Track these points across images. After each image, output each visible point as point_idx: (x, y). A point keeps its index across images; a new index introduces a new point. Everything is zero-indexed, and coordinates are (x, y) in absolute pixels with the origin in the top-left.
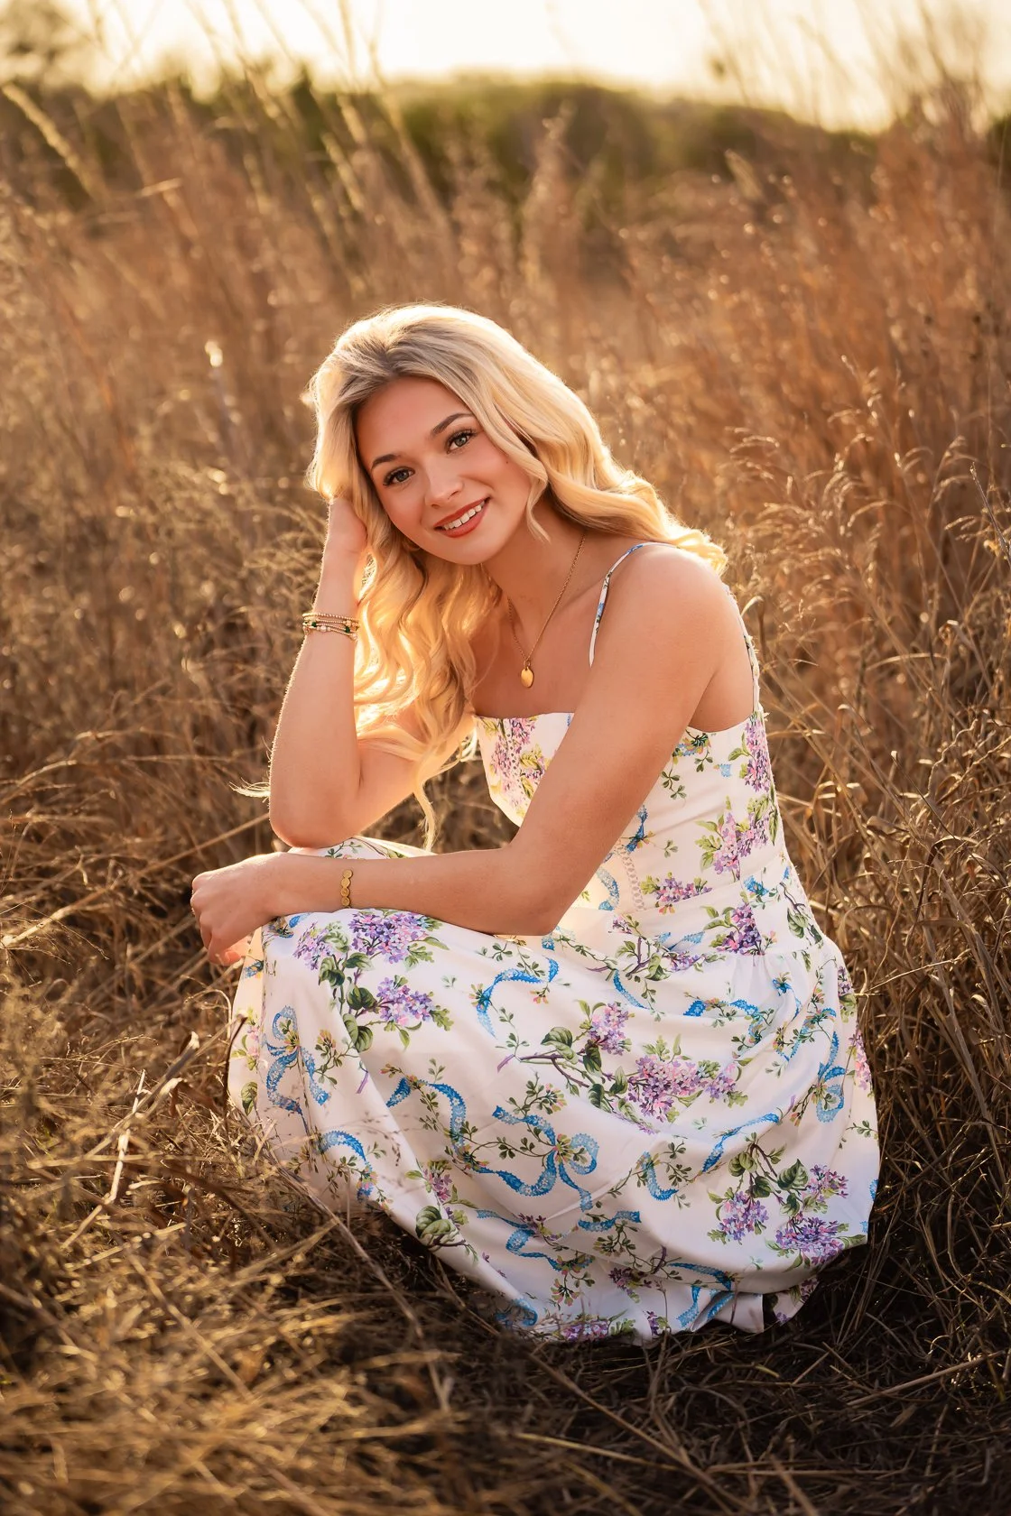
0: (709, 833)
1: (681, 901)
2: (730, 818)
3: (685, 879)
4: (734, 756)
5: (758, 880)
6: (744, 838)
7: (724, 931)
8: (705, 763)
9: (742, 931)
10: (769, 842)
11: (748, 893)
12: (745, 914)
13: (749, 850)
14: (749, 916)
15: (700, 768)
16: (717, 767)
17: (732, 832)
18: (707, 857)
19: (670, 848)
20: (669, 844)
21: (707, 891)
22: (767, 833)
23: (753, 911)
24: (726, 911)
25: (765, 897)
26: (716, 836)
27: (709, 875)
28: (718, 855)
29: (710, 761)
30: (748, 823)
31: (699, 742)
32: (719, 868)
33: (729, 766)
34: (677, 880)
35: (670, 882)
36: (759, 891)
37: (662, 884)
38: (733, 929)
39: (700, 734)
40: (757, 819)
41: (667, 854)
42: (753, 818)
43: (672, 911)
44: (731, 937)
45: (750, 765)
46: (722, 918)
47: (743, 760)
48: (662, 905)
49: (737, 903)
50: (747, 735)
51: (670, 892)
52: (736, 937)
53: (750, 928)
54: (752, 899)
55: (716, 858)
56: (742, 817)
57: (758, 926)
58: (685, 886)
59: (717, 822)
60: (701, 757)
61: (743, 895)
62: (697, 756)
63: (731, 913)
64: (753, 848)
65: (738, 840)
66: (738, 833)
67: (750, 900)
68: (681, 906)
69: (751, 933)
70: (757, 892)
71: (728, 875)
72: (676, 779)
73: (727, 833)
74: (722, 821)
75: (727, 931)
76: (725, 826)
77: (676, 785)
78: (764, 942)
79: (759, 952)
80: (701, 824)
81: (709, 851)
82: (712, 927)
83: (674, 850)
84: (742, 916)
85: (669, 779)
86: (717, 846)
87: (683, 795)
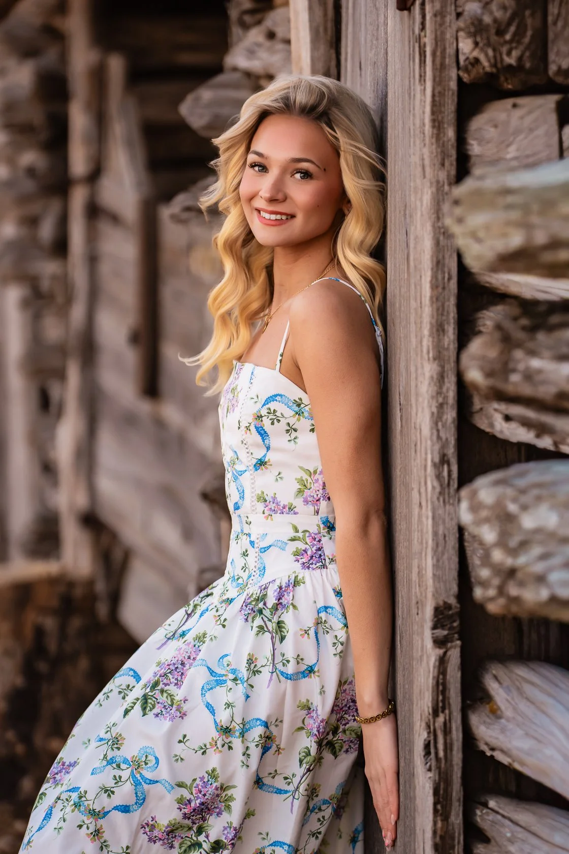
0: (305, 477)
1: (278, 514)
2: (321, 472)
3: (284, 500)
5: (331, 520)
7: (301, 546)
8: (315, 429)
9: (314, 549)
11: (322, 526)
12: (316, 539)
13: (328, 498)
14: (320, 541)
15: (312, 430)
17: (321, 482)
18: (300, 492)
19: (278, 477)
20: (279, 474)
21: (295, 513)
23: (323, 539)
24: (305, 531)
25: (331, 533)
26: (310, 480)
27: (298, 503)
32: (306, 502)
34: (279, 499)
35: (274, 498)
36: (331, 528)
37: (269, 499)
38: (308, 547)
43: (272, 520)
44: (305, 551)
46: (300, 535)
48: (267, 513)
49: (313, 530)
51: (272, 506)
52: (309, 553)
53: (319, 549)
54: (324, 531)
55: (305, 495)
57: (325, 549)
58: (282, 505)
59: (312, 471)
61: (318, 526)
63: (307, 534)
65: (323, 489)
67: (322, 531)
68: (277, 517)
69: (320, 552)
70: (329, 527)
71: (311, 508)
72: (295, 430)
73: (317, 481)
74: (315, 472)
75: (303, 546)
76: (317, 476)
77: (294, 434)
78: (328, 561)
79: (324, 566)
80: (302, 468)
81: (302, 488)
82: (293, 539)
83: (281, 479)
84: (314, 539)
85: (291, 429)
86: (309, 487)
87: (295, 443)
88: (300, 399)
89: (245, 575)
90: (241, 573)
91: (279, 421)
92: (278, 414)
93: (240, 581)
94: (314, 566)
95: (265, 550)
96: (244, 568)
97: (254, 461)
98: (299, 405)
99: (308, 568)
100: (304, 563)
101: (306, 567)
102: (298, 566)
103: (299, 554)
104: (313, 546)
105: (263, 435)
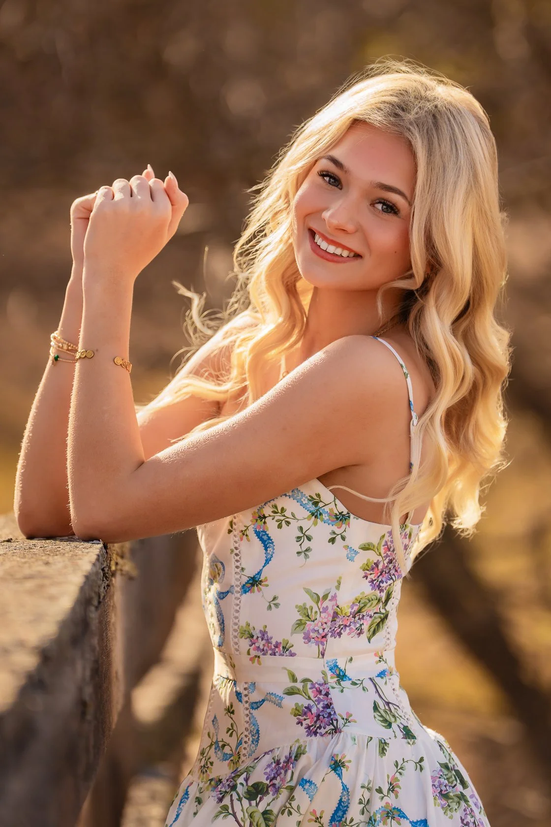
0: (310, 603)
1: (268, 656)
2: (334, 598)
3: (277, 636)
4: (366, 548)
5: (341, 665)
6: (339, 622)
7: (302, 701)
8: (339, 538)
9: (320, 706)
10: (364, 637)
11: (329, 674)
12: (322, 691)
13: (340, 634)
14: (327, 694)
15: (332, 540)
16: (347, 547)
17: (331, 612)
18: (300, 624)
19: (274, 603)
20: (275, 598)
21: (292, 655)
22: (365, 627)
23: (331, 690)
24: (305, 681)
25: (345, 684)
26: (315, 609)
27: (297, 641)
28: (310, 625)
29: (343, 538)
30: (348, 611)
31: (341, 518)
32: (308, 638)
33: (356, 553)
34: (269, 635)
35: (264, 633)
36: (341, 676)
37: (257, 633)
38: (311, 702)
39: (345, 511)
40: (359, 611)
41: (270, 608)
42: (356, 608)
43: (259, 663)
44: (309, 708)
45: (377, 564)
46: (299, 685)
47: (372, 557)
49: (317, 678)
51: (261, 643)
52: (314, 710)
54: (332, 681)
55: (307, 628)
56: (346, 600)
57: (335, 705)
58: (274, 643)
59: (321, 596)
60: (338, 531)
61: (324, 673)
62: (335, 528)
63: (309, 685)
64: (345, 634)
65: (333, 620)
66: (336, 615)
67: (330, 680)
68: (267, 660)
69: (328, 710)
70: (338, 676)
71: (314, 648)
72: (309, 539)
73: (326, 610)
74: (325, 597)
75: (305, 702)
76: (327, 603)
77: (306, 544)
78: (341, 722)
79: (336, 730)
80: (308, 591)
81: (304, 619)
82: (290, 692)
83: (277, 605)
84: (320, 692)
85: (304, 536)
86: (313, 617)
87: (306, 556)
88: (318, 495)
89: (233, 742)
90: (227, 739)
91: (288, 523)
92: (288, 514)
93: (227, 750)
94: (323, 731)
95: (256, 705)
96: (231, 731)
97: (245, 580)
98: (316, 504)
99: (315, 733)
100: (309, 727)
101: (312, 731)
102: (302, 730)
103: (301, 713)
104: (319, 701)
105: (266, 541)
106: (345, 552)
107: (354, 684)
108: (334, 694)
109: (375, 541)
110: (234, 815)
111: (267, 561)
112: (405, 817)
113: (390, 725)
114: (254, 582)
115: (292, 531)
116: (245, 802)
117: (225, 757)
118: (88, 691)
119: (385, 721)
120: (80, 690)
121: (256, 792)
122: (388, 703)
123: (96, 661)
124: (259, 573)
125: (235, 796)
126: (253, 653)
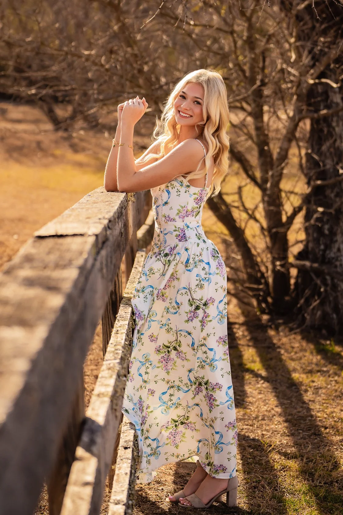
0: (180, 208)
1: (170, 222)
2: (187, 207)
3: (172, 217)
4: (194, 194)
5: (188, 224)
6: (188, 213)
7: (177, 233)
8: (187, 191)
9: (182, 234)
10: (194, 217)
11: (185, 226)
13: (188, 216)
14: (184, 231)
15: (186, 192)
16: (189, 194)
18: (178, 214)
19: (171, 208)
21: (176, 221)
22: (194, 215)
23: (185, 230)
24: (179, 228)
25: (189, 229)
26: (182, 210)
27: (177, 218)
28: (180, 214)
29: (188, 192)
30: (190, 210)
31: (188, 186)
32: (180, 217)
33: (192, 195)
34: (170, 216)
35: (168, 216)
36: (188, 227)
39: (189, 185)
40: (193, 210)
41: (170, 210)
43: (167, 224)
44: (179, 235)
45: (197, 198)
46: (177, 229)
47: (196, 196)
49: (182, 227)
50: (200, 191)
51: (168, 219)
52: (181, 235)
53: (184, 234)
54: (186, 228)
56: (190, 208)
57: (186, 234)
62: (186, 189)
63: (180, 229)
64: (189, 216)
65: (186, 213)
66: (187, 211)
71: (181, 220)
72: (180, 192)
73: (184, 210)
74: (184, 207)
75: (179, 233)
76: (185, 208)
77: (179, 193)
78: (187, 238)
79: (186, 240)
80: (180, 206)
81: (179, 212)
82: (175, 231)
83: (172, 209)
84: (182, 231)
85: (178, 191)
86: (181, 212)
87: (179, 196)
88: (182, 181)
89: (159, 243)
90: (158, 243)
91: (174, 188)
92: (174, 185)
93: (158, 245)
94: (183, 240)
95: (166, 234)
96: (159, 241)
97: (163, 203)
98: (182, 183)
99: (181, 241)
100: (179, 240)
101: (180, 241)
102: (177, 240)
103: (177, 236)
104: (182, 233)
105: (169, 192)
106: (189, 195)
107: (191, 229)
108: (186, 231)
109: (197, 192)
110: (161, 261)
111: (169, 198)
112: (204, 262)
113: (200, 239)
114: (166, 203)
115: (176, 190)
116: (164, 258)
117: (157, 247)
118: (123, 230)
119: (199, 238)
120: (121, 230)
121: (166, 255)
122: (199, 234)
123: (125, 223)
124: (167, 201)
125: (161, 256)
126: (166, 221)
